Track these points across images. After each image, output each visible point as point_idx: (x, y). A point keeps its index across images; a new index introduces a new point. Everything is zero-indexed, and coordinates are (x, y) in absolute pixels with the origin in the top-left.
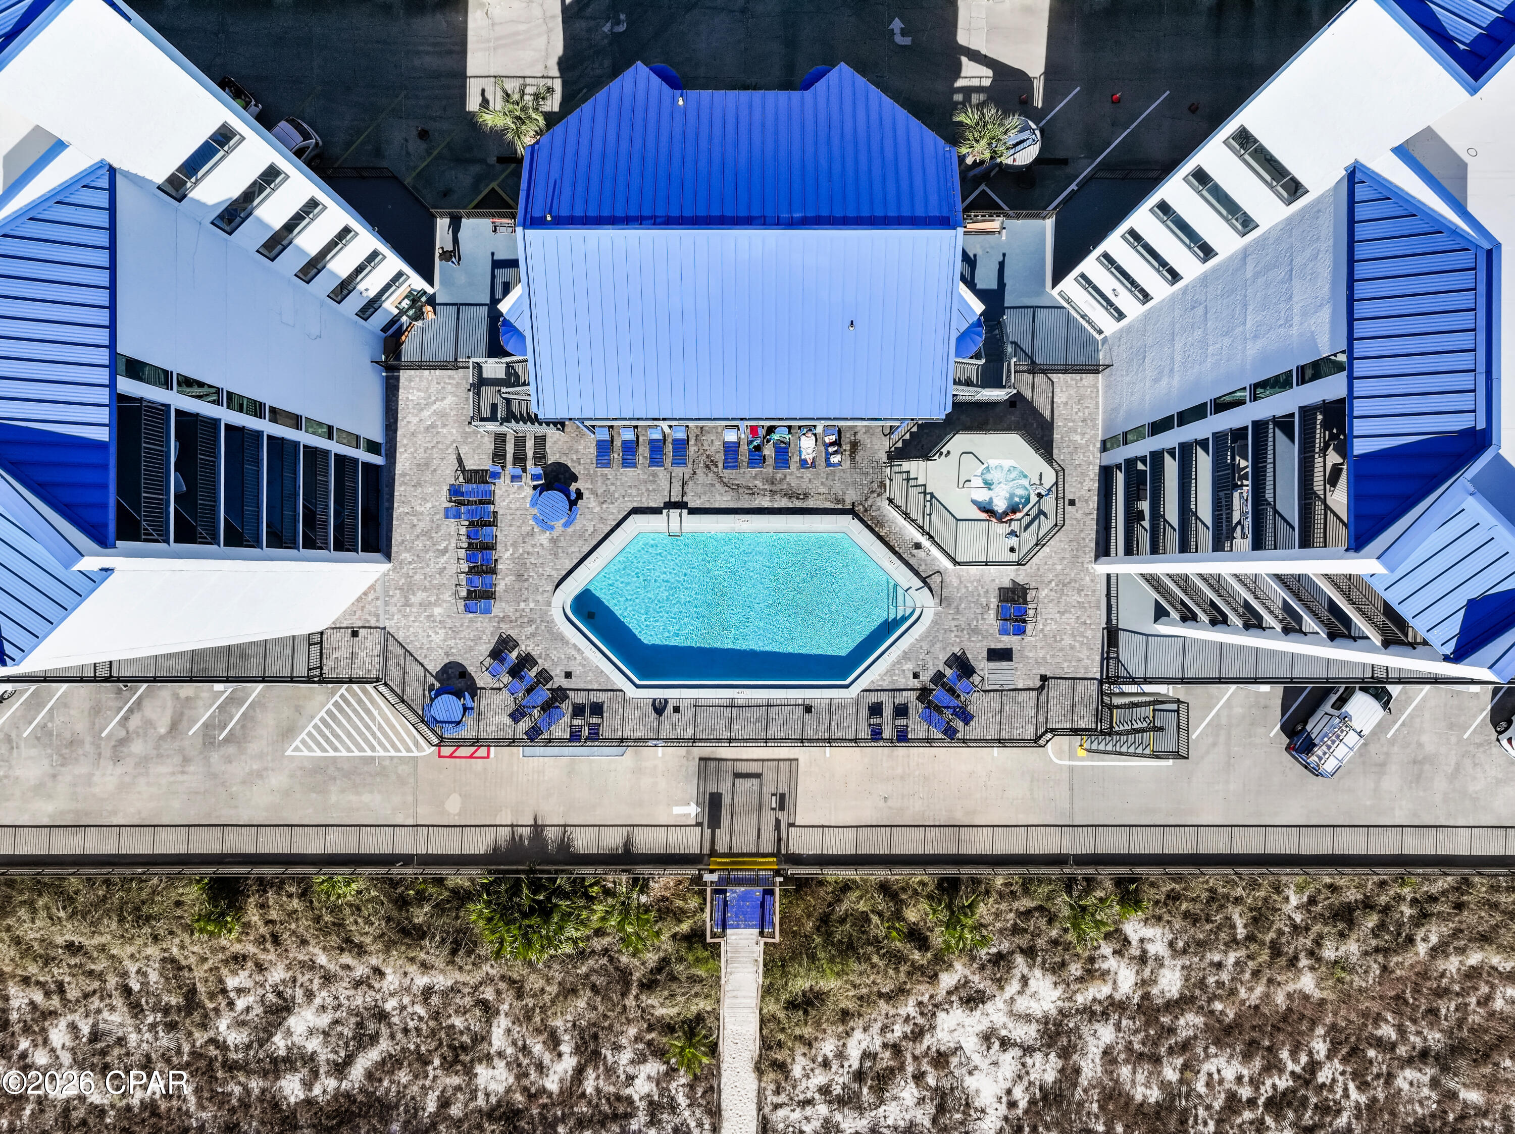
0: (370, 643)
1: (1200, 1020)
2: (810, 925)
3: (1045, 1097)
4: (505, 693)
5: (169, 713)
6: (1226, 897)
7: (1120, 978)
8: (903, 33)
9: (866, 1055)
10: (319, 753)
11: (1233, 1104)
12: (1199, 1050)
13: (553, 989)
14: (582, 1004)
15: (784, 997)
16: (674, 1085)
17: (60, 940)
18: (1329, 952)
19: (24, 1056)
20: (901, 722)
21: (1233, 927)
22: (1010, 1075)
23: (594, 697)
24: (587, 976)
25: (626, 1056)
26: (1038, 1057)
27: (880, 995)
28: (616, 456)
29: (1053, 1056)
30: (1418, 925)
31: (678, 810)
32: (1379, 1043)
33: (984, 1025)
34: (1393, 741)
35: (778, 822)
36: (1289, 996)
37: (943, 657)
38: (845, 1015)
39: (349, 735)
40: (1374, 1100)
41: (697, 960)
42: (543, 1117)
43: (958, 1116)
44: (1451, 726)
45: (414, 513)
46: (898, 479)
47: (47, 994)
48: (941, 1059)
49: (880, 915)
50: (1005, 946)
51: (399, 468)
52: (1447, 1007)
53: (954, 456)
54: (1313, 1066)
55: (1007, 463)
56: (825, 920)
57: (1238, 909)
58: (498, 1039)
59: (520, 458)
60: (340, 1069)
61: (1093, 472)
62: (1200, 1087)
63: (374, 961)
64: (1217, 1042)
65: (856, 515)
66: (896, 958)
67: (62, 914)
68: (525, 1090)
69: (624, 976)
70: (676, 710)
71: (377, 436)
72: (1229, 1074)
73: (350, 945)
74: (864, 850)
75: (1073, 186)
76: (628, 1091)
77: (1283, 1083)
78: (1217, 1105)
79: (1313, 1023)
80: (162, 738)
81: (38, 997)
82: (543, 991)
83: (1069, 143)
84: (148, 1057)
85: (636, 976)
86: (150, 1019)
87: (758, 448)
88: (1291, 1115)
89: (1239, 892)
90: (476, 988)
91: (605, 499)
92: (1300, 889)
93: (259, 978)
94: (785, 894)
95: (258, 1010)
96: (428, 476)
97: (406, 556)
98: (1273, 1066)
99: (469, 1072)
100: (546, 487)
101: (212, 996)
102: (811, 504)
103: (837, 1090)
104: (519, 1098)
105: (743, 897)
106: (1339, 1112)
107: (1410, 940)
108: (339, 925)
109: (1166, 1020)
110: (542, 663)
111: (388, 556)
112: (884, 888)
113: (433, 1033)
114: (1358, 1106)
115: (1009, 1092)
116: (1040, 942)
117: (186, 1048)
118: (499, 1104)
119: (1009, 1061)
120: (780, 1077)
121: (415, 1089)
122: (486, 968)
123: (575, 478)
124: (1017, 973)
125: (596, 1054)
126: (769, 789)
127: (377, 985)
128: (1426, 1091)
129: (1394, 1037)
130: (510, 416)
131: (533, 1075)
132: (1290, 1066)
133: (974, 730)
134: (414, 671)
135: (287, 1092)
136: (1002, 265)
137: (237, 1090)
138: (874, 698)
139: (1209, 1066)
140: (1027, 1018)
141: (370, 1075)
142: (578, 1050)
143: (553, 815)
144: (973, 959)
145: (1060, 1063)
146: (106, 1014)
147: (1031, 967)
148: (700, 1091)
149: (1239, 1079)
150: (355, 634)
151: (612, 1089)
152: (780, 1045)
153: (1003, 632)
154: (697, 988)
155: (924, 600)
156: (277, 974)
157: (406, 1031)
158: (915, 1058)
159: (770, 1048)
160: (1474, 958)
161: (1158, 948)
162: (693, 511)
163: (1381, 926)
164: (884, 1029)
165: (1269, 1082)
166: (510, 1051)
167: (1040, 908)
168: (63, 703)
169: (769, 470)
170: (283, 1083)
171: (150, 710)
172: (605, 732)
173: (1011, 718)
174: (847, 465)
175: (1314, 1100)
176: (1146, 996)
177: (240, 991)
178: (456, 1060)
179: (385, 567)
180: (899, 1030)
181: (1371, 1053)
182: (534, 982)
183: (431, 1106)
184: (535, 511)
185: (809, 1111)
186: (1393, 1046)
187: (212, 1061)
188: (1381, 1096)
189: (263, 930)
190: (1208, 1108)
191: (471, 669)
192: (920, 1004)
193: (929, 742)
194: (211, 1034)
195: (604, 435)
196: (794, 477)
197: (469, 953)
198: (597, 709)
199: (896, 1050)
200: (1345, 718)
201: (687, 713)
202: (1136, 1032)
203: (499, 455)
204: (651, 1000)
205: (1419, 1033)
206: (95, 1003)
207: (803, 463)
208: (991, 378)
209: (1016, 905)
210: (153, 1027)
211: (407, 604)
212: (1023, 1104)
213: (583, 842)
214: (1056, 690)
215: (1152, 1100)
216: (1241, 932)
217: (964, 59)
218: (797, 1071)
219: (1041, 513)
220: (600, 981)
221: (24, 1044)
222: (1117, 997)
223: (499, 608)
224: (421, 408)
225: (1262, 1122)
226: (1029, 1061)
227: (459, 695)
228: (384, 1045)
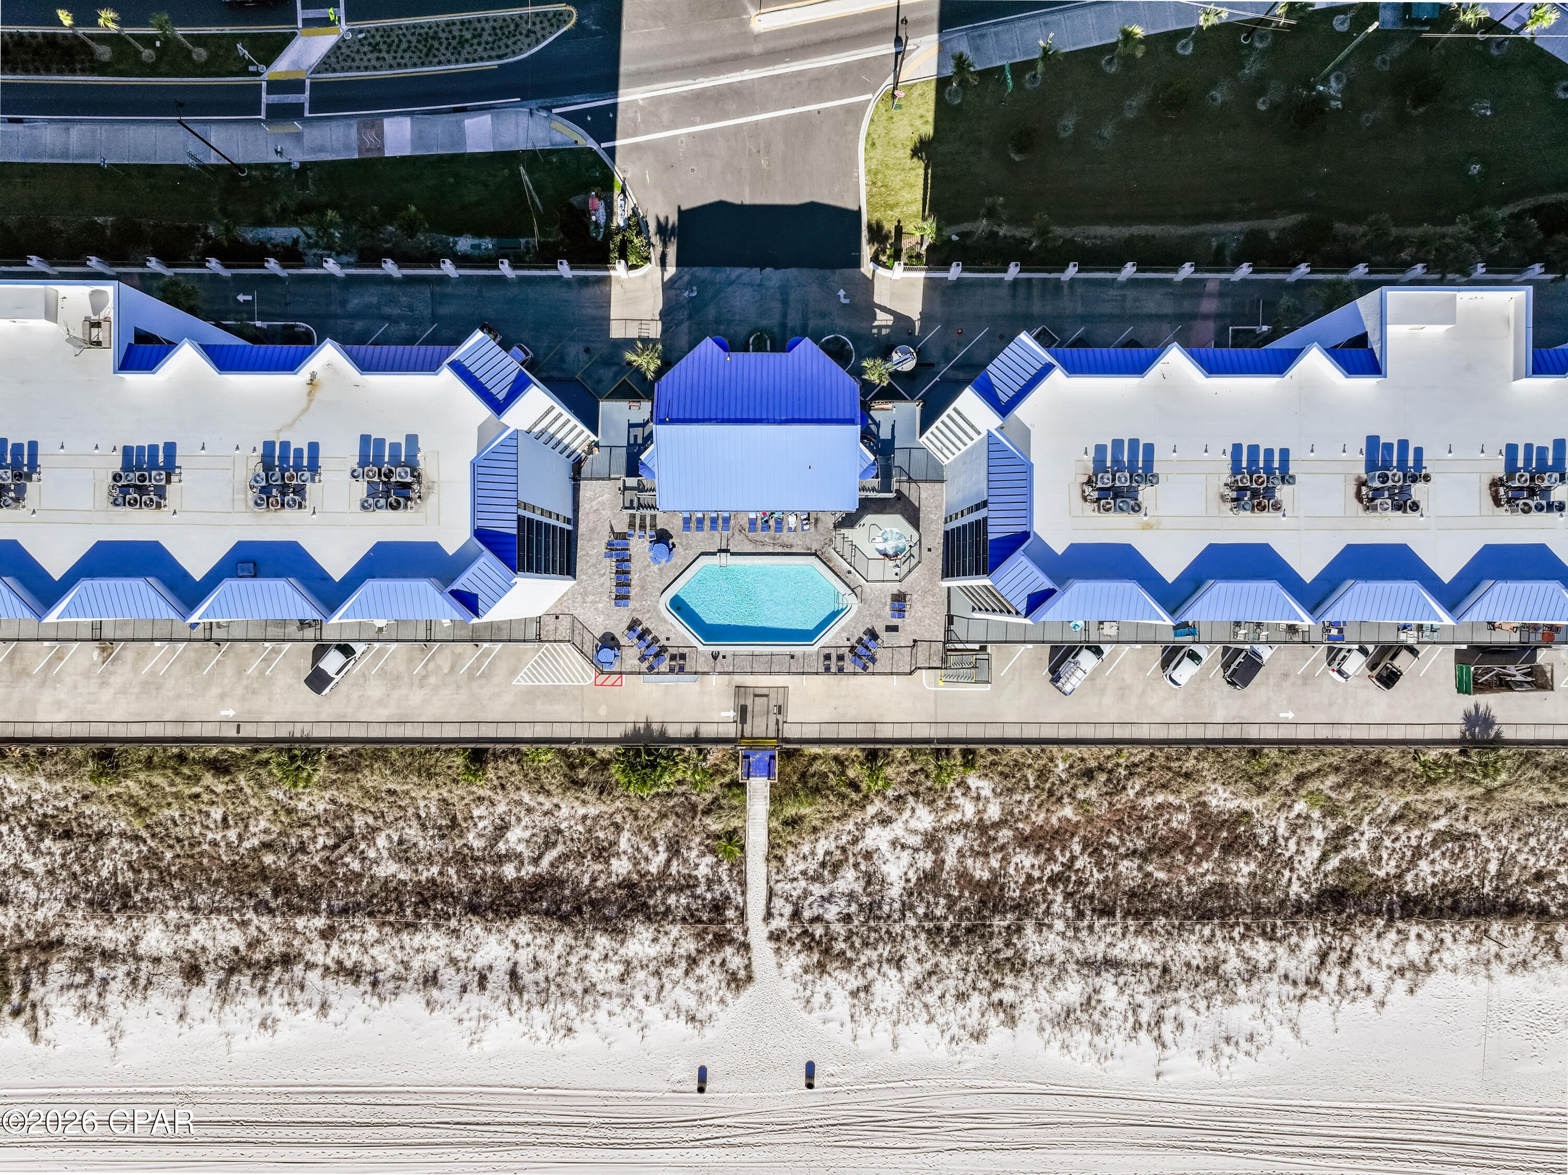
0: (565, 622)
1: (1010, 833)
2: (795, 779)
3: (926, 876)
4: (635, 648)
5: (450, 660)
6: (1024, 764)
7: (966, 809)
8: (845, 297)
9: (827, 853)
10: (530, 683)
11: (1030, 880)
12: (1011, 850)
13: (654, 815)
14: (670, 824)
15: (782, 817)
16: (720, 869)
17: (384, 788)
18: (1080, 795)
19: (362, 852)
20: (840, 663)
21: (1027, 780)
22: (906, 864)
23: (681, 650)
24: (673, 807)
25: (694, 853)
26: (922, 854)
27: (834, 818)
28: (693, 525)
29: (930, 853)
30: (1128, 780)
31: (724, 714)
32: (1110, 846)
33: (891, 837)
34: (1108, 678)
35: (777, 721)
36: (1059, 819)
37: (863, 630)
38: (815, 830)
39: (546, 673)
40: (1107, 877)
41: (734, 795)
42: (648, 886)
43: (878, 887)
44: (1140, 669)
45: (587, 554)
46: (838, 537)
47: (376, 818)
48: (868, 856)
49: (834, 773)
50: (903, 792)
51: (580, 532)
52: (1147, 826)
53: (867, 526)
54: (1073, 859)
55: (896, 530)
56: (803, 775)
57: (1030, 771)
58: (624, 844)
59: (643, 527)
60: (536, 861)
61: (941, 534)
62: (1011, 870)
63: (555, 800)
64: (1020, 846)
65: (817, 556)
66: (843, 797)
67: (388, 772)
68: (639, 872)
69: (693, 807)
70: (724, 657)
71: (570, 516)
72: (1027, 863)
73: (543, 790)
74: (825, 735)
75: (937, 379)
76: (695, 873)
77: (1057, 868)
78: (1021, 881)
79: (1073, 835)
80: (446, 675)
81: (370, 820)
82: (649, 816)
83: (934, 354)
84: (430, 854)
85: (700, 807)
86: (431, 833)
87: (766, 522)
88: (1061, 887)
89: (1030, 761)
90: (611, 815)
91: (687, 547)
92: (1064, 760)
93: (491, 810)
94: (782, 759)
95: (491, 828)
96: (595, 536)
97: (584, 577)
98: (1051, 858)
99: (607, 862)
100: (657, 542)
101: (465, 820)
102: (794, 550)
103: (811, 873)
104: (635, 876)
105: (759, 760)
106: (1088, 884)
107: (1124, 788)
108: (537, 779)
109: (992, 833)
110: (654, 633)
111: (575, 577)
112: (836, 758)
113: (588, 840)
114: (1098, 882)
115: (906, 874)
116: (921, 789)
117: (451, 849)
118: (624, 880)
119: (906, 856)
120: (779, 864)
121: (577, 872)
122: (618, 803)
123: (671, 537)
124: (909, 806)
125: (678, 852)
126: (773, 703)
127: (556, 814)
128: (1135, 873)
129: (1118, 843)
130: (640, 506)
131: (643, 863)
132: (1061, 859)
133: (878, 667)
134: (588, 637)
135: (507, 873)
136: (893, 426)
137: (479, 872)
138: (827, 651)
139: (1016, 859)
140: (916, 832)
141: (552, 865)
142: (668, 849)
143: (656, 716)
144: (885, 797)
145: (934, 858)
146: (407, 830)
147: (917, 802)
148: (735, 873)
149: (1033, 866)
150: (557, 618)
151: (687, 872)
152: (779, 846)
153: (893, 616)
154: (734, 813)
155: (852, 599)
156: (501, 808)
157: (572, 840)
158: (854, 855)
159: (773, 848)
160: (1160, 798)
161: (986, 792)
162: (732, 554)
163: (1109, 780)
164: (836, 838)
165: (1049, 868)
166: (630, 850)
167: (922, 770)
168: (393, 656)
169: (772, 532)
170: (504, 868)
171: (439, 660)
172: (687, 669)
173: (897, 661)
174: (813, 530)
175: (1073, 878)
176: (981, 820)
177: (480, 818)
178: (600, 855)
179: (573, 583)
180: (845, 839)
181: (1105, 852)
182: (645, 810)
183: (586, 881)
184: (651, 554)
185: (795, 884)
186: (1117, 848)
187: (465, 856)
188: (1111, 876)
189: (496, 782)
190: (1016, 883)
191: (617, 636)
192: (856, 824)
193: (855, 674)
194: (464, 841)
195: (687, 515)
196: (785, 536)
197: (609, 794)
198: (683, 656)
199: (844, 850)
200: (1076, 663)
201: (729, 658)
202: (976, 839)
203: (632, 525)
204: (708, 821)
205: (1131, 841)
206: (401, 823)
207: (790, 529)
208: (886, 487)
209: (908, 768)
210: (432, 837)
211: (584, 602)
212: (914, 881)
213: (673, 731)
214: (922, 647)
215: (985, 878)
216: (1032, 784)
217: (877, 311)
218: (788, 862)
219: (911, 555)
220: (680, 810)
221: (363, 846)
222: (965, 820)
223: (632, 604)
224: (591, 500)
225: (1045, 890)
226: (916, 856)
227: (612, 648)
228: (560, 848)
